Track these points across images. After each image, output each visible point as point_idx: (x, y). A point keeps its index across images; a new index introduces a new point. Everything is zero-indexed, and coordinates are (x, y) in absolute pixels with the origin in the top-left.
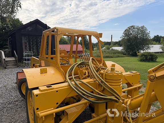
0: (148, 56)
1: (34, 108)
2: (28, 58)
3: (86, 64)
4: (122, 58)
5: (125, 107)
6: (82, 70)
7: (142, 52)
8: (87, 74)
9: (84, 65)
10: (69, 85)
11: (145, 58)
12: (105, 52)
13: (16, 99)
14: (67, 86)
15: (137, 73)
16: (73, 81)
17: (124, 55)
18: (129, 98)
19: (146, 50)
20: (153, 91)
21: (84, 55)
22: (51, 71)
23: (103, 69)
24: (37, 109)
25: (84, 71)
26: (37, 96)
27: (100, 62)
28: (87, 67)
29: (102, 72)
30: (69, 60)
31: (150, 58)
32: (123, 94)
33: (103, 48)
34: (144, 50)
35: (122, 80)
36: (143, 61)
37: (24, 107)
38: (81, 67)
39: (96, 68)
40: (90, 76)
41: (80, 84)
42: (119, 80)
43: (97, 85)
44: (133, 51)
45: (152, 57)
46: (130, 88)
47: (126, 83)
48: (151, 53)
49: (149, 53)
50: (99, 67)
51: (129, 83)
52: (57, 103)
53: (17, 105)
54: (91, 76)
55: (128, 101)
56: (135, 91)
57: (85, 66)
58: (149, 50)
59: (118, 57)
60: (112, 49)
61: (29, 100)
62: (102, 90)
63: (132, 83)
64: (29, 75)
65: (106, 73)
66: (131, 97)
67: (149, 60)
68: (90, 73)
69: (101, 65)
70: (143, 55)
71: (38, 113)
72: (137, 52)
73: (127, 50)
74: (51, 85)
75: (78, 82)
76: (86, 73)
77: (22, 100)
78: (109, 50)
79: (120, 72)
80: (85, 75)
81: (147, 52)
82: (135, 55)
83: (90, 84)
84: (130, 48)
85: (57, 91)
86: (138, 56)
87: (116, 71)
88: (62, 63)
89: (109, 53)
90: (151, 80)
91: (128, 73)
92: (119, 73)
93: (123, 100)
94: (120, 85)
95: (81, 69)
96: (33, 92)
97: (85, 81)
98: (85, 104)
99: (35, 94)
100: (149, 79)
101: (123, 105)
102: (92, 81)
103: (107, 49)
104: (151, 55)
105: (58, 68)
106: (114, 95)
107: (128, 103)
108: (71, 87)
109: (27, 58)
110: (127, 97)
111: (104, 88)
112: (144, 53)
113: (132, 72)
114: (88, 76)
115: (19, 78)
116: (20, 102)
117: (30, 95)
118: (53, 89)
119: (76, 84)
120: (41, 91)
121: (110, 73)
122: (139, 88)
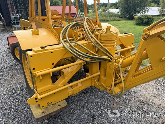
0: (144, 19)
1: (30, 68)
2: (17, 21)
3: (81, 25)
4: (118, 21)
5: (117, 66)
6: (77, 32)
7: (139, 15)
8: (82, 36)
9: (78, 27)
10: (64, 47)
11: (141, 22)
12: (101, 15)
13: (11, 64)
14: (62, 48)
15: (131, 34)
16: (68, 43)
17: (121, 19)
18: (122, 58)
19: (143, 13)
20: (145, 49)
21: (78, 15)
22: (43, 32)
23: (98, 30)
24: (34, 69)
25: (79, 33)
26: (31, 56)
27: (95, 23)
28: (82, 29)
29: (97, 33)
30: (62, 23)
31: (146, 22)
32: (116, 55)
33: (99, 11)
34: (141, 13)
35: (116, 40)
36: (138, 25)
37: (21, 70)
38: (75, 29)
39: (91, 29)
40: (84, 38)
41: (74, 46)
42: (114, 40)
43: (92, 47)
44: (129, 14)
45: (148, 20)
46: (123, 50)
47: (120, 45)
48: (148, 16)
49: (146, 16)
50: (94, 29)
51: (123, 44)
52: (53, 64)
53: (13, 69)
54: (86, 38)
55: (120, 60)
56: (128, 52)
57: (80, 28)
58: (146, 12)
59: (114, 20)
60: (109, 12)
61: (25, 63)
62: (96, 51)
63: (126, 45)
64: (20, 36)
65: (101, 33)
66: (123, 57)
67: (145, 24)
68: (85, 35)
69: (97, 26)
70: (139, 18)
71: (35, 72)
72: (134, 15)
73: (124, 12)
74: (45, 46)
75: (72, 44)
76: (80, 34)
77: (17, 65)
78: (105, 12)
79: (115, 32)
80: (80, 37)
81: (144, 15)
82: (131, 18)
83: (85, 46)
84: (127, 11)
85: (52, 53)
86: (134, 19)
87: (112, 32)
88: (54, 25)
89: (105, 16)
90: (145, 39)
91: (123, 34)
92: (114, 34)
93: (116, 60)
94: (114, 45)
95: (75, 31)
96: (27, 53)
97: (80, 43)
98: (80, 64)
99: (29, 55)
100: (143, 38)
101: (116, 64)
102: (87, 43)
103: (104, 12)
104: (147, 18)
105: (50, 30)
106: (107, 56)
107: (121, 62)
108: (66, 49)
109: (15, 21)
110: (120, 57)
111: (98, 49)
112: (141, 16)
113: (127, 34)
114: (83, 39)
115: (10, 43)
116: (16, 66)
117: (25, 58)
118: (48, 50)
119: (70, 45)
120: (35, 52)
121: (105, 34)
122: (132, 49)
